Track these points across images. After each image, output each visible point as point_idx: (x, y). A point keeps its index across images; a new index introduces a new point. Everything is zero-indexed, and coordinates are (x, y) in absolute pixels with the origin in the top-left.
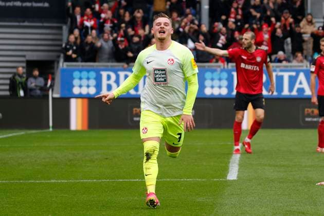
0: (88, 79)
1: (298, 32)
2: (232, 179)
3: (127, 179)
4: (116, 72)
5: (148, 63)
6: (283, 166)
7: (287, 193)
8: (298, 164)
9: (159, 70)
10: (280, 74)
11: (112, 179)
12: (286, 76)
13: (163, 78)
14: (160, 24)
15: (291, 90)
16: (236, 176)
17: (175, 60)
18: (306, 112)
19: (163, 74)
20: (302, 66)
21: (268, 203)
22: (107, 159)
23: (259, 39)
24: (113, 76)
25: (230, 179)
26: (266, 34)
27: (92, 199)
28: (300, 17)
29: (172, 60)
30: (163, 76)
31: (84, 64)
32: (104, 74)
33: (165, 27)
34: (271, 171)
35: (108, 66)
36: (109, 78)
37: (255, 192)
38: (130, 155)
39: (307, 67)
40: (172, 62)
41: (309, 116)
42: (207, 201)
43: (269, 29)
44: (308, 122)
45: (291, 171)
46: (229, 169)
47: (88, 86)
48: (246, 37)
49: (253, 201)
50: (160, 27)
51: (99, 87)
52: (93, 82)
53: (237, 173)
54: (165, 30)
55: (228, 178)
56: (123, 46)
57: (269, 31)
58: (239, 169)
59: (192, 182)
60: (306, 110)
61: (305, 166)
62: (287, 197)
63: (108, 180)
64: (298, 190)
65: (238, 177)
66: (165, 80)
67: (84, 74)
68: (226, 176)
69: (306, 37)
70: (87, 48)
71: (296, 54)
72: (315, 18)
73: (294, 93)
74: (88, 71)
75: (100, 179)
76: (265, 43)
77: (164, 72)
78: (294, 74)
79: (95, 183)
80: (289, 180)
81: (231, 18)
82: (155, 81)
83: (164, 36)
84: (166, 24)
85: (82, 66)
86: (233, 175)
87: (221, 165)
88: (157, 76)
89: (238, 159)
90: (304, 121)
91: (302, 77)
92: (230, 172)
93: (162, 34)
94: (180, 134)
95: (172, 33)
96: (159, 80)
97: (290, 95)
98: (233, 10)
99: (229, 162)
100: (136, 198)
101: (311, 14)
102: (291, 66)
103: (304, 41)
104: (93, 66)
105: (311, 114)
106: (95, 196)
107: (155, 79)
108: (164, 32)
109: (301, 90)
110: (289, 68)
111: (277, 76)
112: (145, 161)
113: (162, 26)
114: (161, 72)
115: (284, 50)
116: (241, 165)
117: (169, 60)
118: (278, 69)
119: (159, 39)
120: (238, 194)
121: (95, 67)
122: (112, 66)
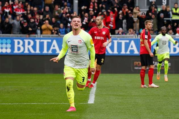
0: (6, 44)
1: (131, 16)
2: (91, 103)
3: (29, 103)
4: (23, 40)
5: (68, 42)
6: (121, 95)
7: (123, 112)
8: (130, 94)
9: (74, 46)
10: (120, 41)
11: (20, 103)
12: (123, 42)
13: (76, 50)
14: (75, 21)
15: (126, 51)
16: (93, 101)
17: (82, 41)
18: (135, 64)
19: (76, 48)
20: (133, 37)
21: (112, 117)
22: (17, 91)
23: (108, 21)
24: (21, 42)
25: (90, 103)
26: (112, 18)
27: (8, 115)
28: (132, 8)
29: (81, 41)
30: (76, 49)
31: (4, 35)
32: (16, 41)
33: (78, 23)
34: (114, 98)
35: (18, 36)
36: (19, 43)
37: (104, 111)
38: (31, 89)
39: (136, 37)
40: (81, 42)
41: (136, 66)
42: (76, 116)
43: (114, 15)
44: (136, 70)
45: (126, 99)
46: (89, 97)
47: (6, 48)
48: (98, 19)
49: (103, 116)
50: (75, 23)
51: (13, 48)
52: (9, 46)
53: (94, 100)
54: (78, 25)
55: (89, 103)
56: (26, 25)
57: (113, 16)
58: (95, 97)
59: (67, 105)
60: (135, 62)
61: (134, 96)
62: (123, 114)
63: (18, 104)
64: (129, 110)
65: (94, 102)
66: (77, 51)
67: (4, 41)
68: (88, 101)
69: (135, 19)
70: (6, 26)
71: (130, 30)
72: (141, 8)
73: (128, 53)
74: (6, 39)
75: (13, 103)
76: (111, 23)
77: (76, 47)
78: (128, 41)
79: (10, 105)
80: (125, 104)
81: (90, 8)
82: (72, 51)
83: (77, 27)
84: (78, 22)
85: (3, 36)
86: (91, 101)
87: (84, 95)
88: (73, 48)
89: (95, 91)
90: (134, 69)
91: (133, 43)
92: (90, 99)
93: (76, 26)
94: (84, 78)
95: (81, 26)
96: (74, 50)
97: (126, 54)
98: (91, 3)
99: (89, 93)
100: (34, 114)
101: (138, 7)
102: (126, 37)
103: (134, 22)
104: (10, 36)
105: (138, 65)
106: (10, 113)
107: (72, 50)
108: (77, 26)
109: (132, 51)
110: (125, 38)
111: (118, 43)
112: (67, 91)
113: (77, 22)
114: (75, 47)
115: (122, 27)
116: (96, 95)
117: (79, 41)
118: (119, 38)
119: (75, 29)
120: (94, 112)
121: (11, 37)
122: (20, 36)
